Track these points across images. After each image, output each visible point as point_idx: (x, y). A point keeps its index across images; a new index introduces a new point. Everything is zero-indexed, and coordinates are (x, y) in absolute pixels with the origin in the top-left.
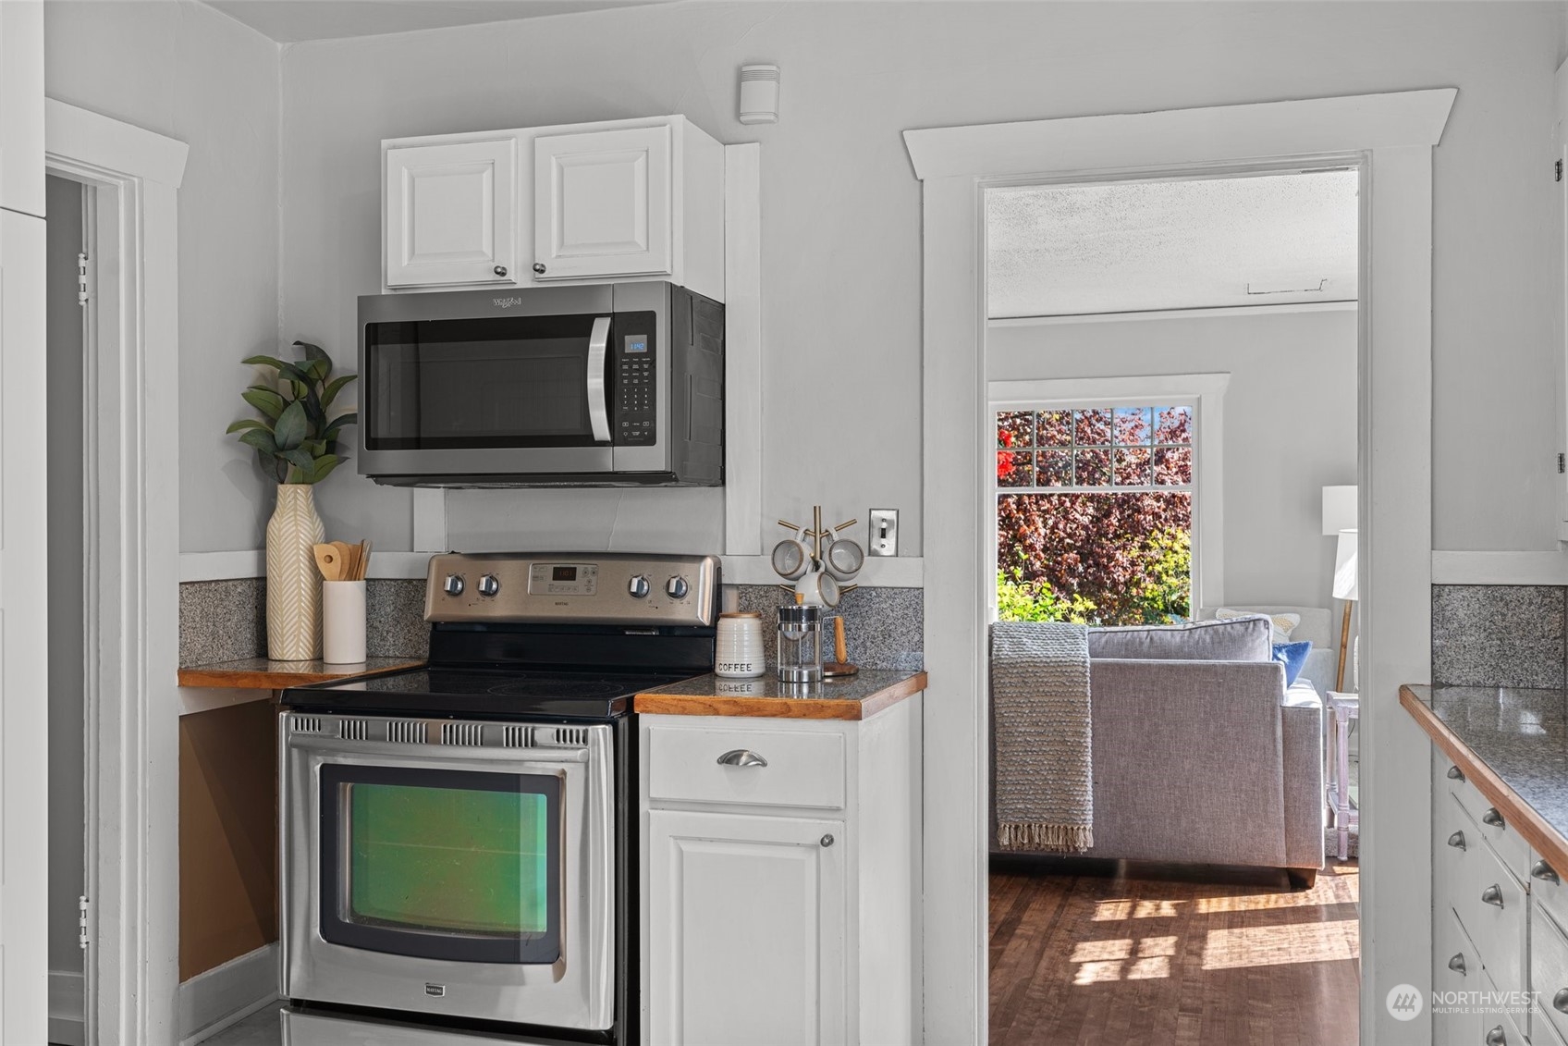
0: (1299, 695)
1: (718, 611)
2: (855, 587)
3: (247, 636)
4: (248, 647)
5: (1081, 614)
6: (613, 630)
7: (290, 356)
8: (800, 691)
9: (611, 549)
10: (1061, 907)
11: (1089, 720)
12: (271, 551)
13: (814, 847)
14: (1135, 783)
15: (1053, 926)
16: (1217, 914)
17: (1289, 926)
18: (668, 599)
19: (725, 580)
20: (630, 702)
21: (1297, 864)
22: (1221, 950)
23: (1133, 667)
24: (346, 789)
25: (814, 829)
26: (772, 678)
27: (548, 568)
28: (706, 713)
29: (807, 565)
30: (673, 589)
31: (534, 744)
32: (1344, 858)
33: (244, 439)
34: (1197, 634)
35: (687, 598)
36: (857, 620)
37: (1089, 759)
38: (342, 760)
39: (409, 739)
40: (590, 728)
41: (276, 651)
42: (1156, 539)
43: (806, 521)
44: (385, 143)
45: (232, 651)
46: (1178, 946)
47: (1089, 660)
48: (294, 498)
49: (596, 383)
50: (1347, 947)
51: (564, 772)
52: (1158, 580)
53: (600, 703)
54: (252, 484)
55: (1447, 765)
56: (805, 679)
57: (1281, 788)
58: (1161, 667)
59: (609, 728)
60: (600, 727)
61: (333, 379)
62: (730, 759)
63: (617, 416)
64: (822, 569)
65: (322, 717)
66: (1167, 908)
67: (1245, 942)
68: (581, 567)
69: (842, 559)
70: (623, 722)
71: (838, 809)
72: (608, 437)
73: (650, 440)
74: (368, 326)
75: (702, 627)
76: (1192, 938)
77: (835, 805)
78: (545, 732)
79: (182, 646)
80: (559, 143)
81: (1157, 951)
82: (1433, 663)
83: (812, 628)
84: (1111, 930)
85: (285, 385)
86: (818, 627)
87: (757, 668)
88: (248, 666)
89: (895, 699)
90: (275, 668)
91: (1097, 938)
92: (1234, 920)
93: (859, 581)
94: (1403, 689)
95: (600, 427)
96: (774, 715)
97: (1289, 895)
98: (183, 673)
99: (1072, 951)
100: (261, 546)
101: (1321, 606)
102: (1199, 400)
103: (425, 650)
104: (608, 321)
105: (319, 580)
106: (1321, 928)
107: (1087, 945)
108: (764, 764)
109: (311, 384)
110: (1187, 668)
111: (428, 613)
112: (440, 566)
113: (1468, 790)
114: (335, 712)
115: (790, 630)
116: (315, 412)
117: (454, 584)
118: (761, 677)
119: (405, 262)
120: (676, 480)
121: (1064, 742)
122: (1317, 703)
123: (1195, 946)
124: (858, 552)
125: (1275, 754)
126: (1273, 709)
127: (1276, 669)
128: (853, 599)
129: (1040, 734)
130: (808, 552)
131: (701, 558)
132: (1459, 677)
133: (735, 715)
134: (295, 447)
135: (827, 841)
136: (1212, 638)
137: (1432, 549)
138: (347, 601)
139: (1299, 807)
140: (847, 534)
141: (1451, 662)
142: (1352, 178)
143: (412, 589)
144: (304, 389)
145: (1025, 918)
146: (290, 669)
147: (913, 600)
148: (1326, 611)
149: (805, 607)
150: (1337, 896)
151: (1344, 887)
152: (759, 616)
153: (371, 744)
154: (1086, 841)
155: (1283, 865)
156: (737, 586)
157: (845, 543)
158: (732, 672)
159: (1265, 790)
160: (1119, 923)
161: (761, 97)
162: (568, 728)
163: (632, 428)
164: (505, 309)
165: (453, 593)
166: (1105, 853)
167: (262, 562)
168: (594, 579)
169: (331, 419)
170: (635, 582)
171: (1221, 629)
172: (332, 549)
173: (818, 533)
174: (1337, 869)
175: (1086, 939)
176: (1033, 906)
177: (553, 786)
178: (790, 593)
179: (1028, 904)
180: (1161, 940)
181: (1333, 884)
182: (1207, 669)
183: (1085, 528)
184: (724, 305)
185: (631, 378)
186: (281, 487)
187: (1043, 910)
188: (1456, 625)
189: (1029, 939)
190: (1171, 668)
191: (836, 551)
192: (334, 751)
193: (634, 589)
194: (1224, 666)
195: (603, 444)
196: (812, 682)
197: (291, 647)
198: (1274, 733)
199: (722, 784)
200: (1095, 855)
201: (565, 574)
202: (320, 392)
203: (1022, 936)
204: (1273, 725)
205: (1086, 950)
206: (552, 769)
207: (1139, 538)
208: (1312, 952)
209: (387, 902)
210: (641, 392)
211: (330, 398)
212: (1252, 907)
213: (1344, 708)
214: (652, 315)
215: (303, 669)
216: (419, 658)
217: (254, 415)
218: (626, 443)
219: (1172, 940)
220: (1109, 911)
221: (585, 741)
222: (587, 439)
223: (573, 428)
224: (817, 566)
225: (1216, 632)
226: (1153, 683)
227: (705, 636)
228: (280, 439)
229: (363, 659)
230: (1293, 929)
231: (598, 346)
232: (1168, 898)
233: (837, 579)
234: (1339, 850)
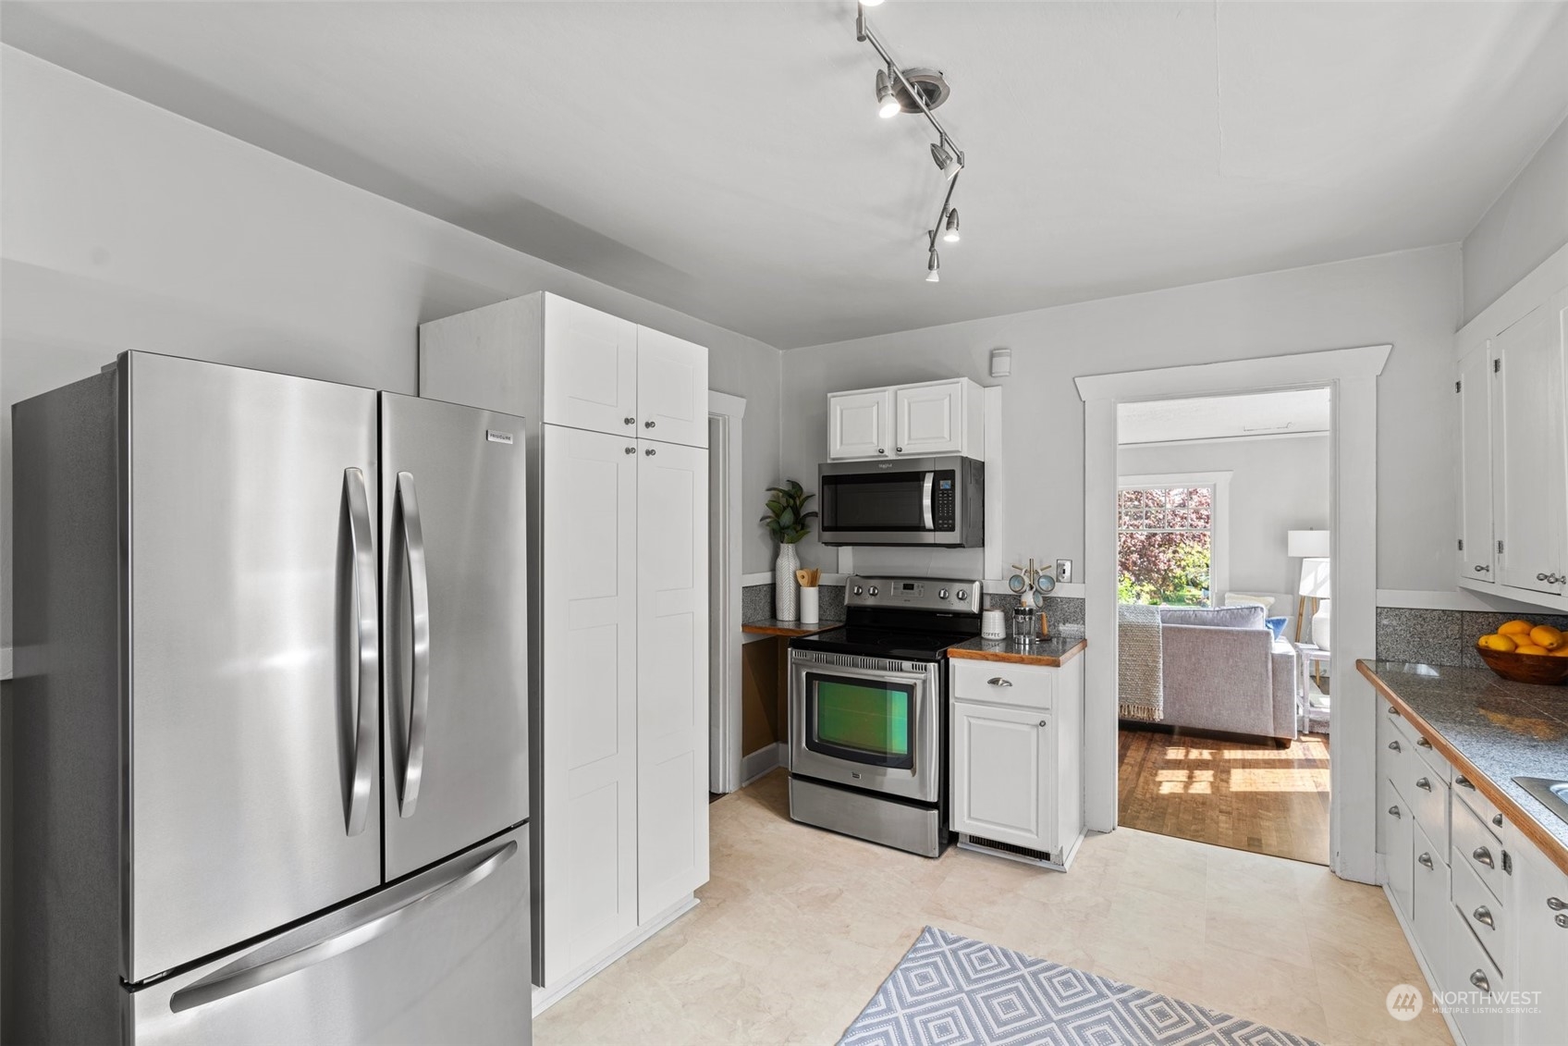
0: (1281, 646)
1: (982, 609)
2: (1051, 598)
3: (767, 609)
4: (768, 614)
5: (1147, 593)
6: (930, 614)
7: (785, 487)
8: (1025, 647)
9: (929, 575)
10: (1147, 749)
11: (1161, 655)
12: (778, 573)
13: (1036, 726)
14: (1186, 688)
15: (1144, 759)
16: (1235, 760)
17: (1278, 770)
18: (957, 600)
19: (985, 592)
20: (945, 652)
21: (1281, 735)
22: (1240, 781)
23: (1186, 629)
24: (816, 683)
25: (1037, 717)
26: (1010, 641)
27: (901, 584)
28: (982, 659)
29: (1027, 588)
30: (960, 596)
31: (902, 670)
32: (1307, 732)
33: (768, 524)
34: (1221, 614)
35: (967, 600)
36: (1051, 613)
37: (1161, 675)
38: (815, 671)
39: (845, 664)
40: (928, 664)
41: (780, 616)
42: (1183, 548)
43: (1026, 565)
44: (829, 395)
45: (762, 616)
46: (1215, 776)
47: (1161, 625)
48: (787, 550)
49: (927, 502)
50: (1313, 784)
51: (915, 684)
52: (1184, 569)
53: (932, 653)
54: (770, 543)
55: (1388, 705)
56: (1027, 642)
57: (1271, 696)
58: (1202, 630)
59: (936, 665)
60: (932, 664)
61: (804, 496)
62: (994, 682)
63: (936, 516)
64: (1034, 589)
65: (807, 651)
66: (1206, 754)
67: (1252, 776)
68: (916, 584)
69: (1044, 584)
70: (942, 661)
71: (1048, 709)
72: (932, 527)
73: (952, 529)
74: (823, 477)
75: (974, 614)
76: (1222, 772)
77: (1047, 707)
78: (907, 665)
79: (743, 614)
80: (909, 393)
81: (1203, 778)
82: (1377, 649)
83: (1030, 619)
84: (1176, 765)
85: (783, 501)
86: (1034, 618)
87: (1002, 635)
88: (767, 624)
89: (1074, 655)
90: (780, 625)
91: (1169, 768)
92: (1245, 764)
93: (1052, 594)
94: (1359, 662)
95: (928, 521)
96: (1016, 662)
97: (1276, 752)
98: (744, 626)
99: (1156, 775)
100: (773, 569)
101: (1287, 593)
102: (1215, 485)
103: (844, 617)
104: (932, 474)
105: (798, 587)
106: (1296, 772)
107: (1164, 772)
108: (1011, 685)
109: (794, 499)
110: (1216, 632)
111: (846, 602)
112: (851, 581)
113: (1402, 721)
114: (812, 650)
115: (1020, 617)
116: (796, 511)
117: (858, 590)
118: (1004, 639)
119: (838, 447)
120: (964, 547)
121: (1148, 666)
122: (1293, 652)
123: (1224, 776)
124: (1052, 582)
125: (1268, 677)
126: (1266, 655)
127: (1268, 634)
128: (1049, 602)
129: (1134, 661)
130: (1027, 581)
131: (973, 581)
132: (1393, 657)
133: (996, 661)
134: (788, 528)
135: (1043, 724)
136: (1230, 616)
137: (1377, 588)
138: (811, 596)
139: (1281, 709)
140: (1047, 572)
141: (1388, 648)
142: (1327, 392)
143: (837, 591)
144: (792, 502)
145: (1128, 754)
146: (786, 626)
147: (1080, 604)
148: (1290, 596)
149: (1027, 609)
150: (1305, 755)
151: (1308, 749)
152: (1003, 611)
153: (828, 665)
154: (1159, 716)
155: (1273, 736)
156: (990, 594)
157: (1045, 577)
158: (990, 637)
159: (1262, 696)
160: (1180, 761)
161: (1002, 365)
162: (918, 663)
163: (943, 523)
164: (884, 468)
165: (858, 594)
166: (1169, 722)
167: (774, 577)
168: (922, 590)
169: (802, 515)
170: (942, 592)
171: (1236, 611)
172: (803, 573)
173: (1032, 572)
174: (1303, 738)
175: (1163, 768)
176: (1132, 747)
177: (909, 689)
178: (1017, 597)
179: (1129, 746)
180: (1205, 772)
181: (1301, 747)
182: (1228, 632)
183: (1142, 542)
184: (984, 463)
185: (943, 500)
186: (782, 545)
187: (1138, 750)
188: (1391, 629)
189: (1132, 766)
190: (1207, 631)
191: (1041, 580)
192: (811, 667)
193: (942, 595)
194: (1238, 631)
195: (930, 530)
196: (1030, 644)
197: (786, 614)
198: (1267, 667)
199: (991, 693)
200: (1164, 723)
201: (908, 587)
202: (798, 503)
203: (1128, 764)
204: (1266, 662)
205: (1164, 775)
206: (910, 682)
207: (1173, 548)
208: (1293, 786)
209: (835, 734)
210: (948, 507)
211: (802, 505)
212: (1255, 757)
213: (1307, 654)
214: (953, 471)
215: (791, 626)
216: (841, 621)
217: (770, 514)
218: (941, 530)
219: (1211, 772)
220: (1174, 753)
221: (925, 670)
222: (923, 529)
223: (915, 523)
224: (1031, 588)
225: (1233, 613)
226: (1197, 638)
227: (977, 619)
228: (782, 524)
229: (817, 622)
230: (1280, 772)
231: (928, 485)
232: (1207, 748)
233: (1041, 594)
234: (1304, 727)
